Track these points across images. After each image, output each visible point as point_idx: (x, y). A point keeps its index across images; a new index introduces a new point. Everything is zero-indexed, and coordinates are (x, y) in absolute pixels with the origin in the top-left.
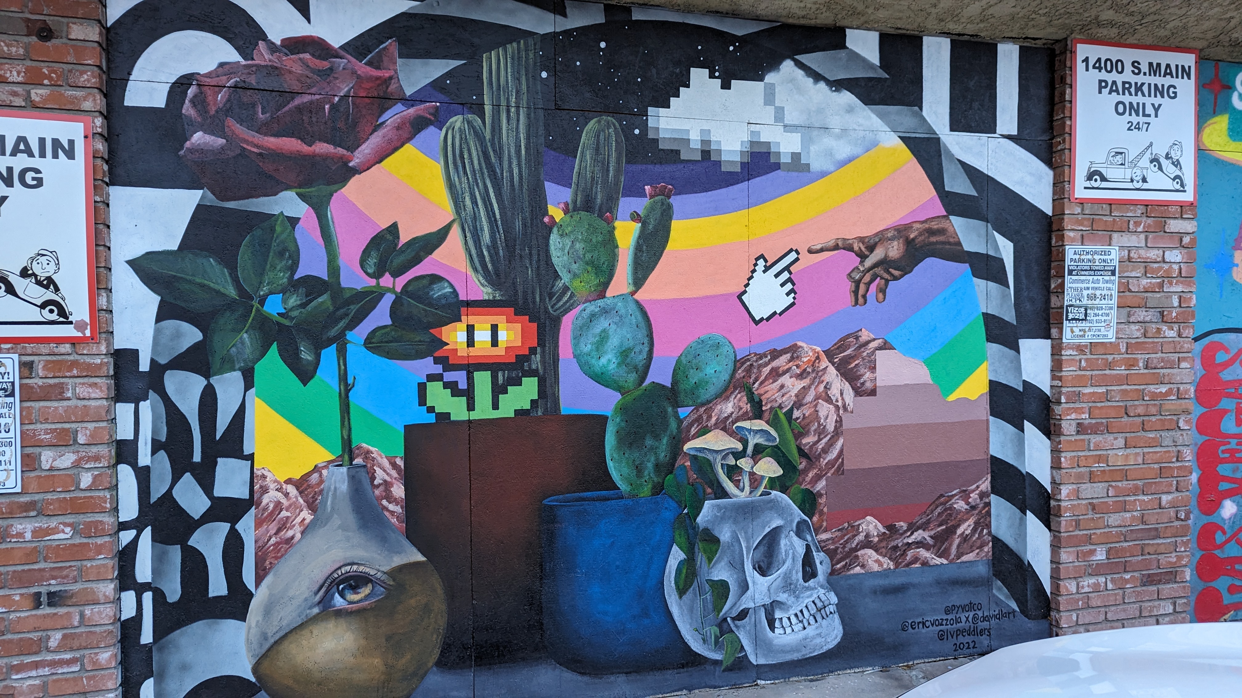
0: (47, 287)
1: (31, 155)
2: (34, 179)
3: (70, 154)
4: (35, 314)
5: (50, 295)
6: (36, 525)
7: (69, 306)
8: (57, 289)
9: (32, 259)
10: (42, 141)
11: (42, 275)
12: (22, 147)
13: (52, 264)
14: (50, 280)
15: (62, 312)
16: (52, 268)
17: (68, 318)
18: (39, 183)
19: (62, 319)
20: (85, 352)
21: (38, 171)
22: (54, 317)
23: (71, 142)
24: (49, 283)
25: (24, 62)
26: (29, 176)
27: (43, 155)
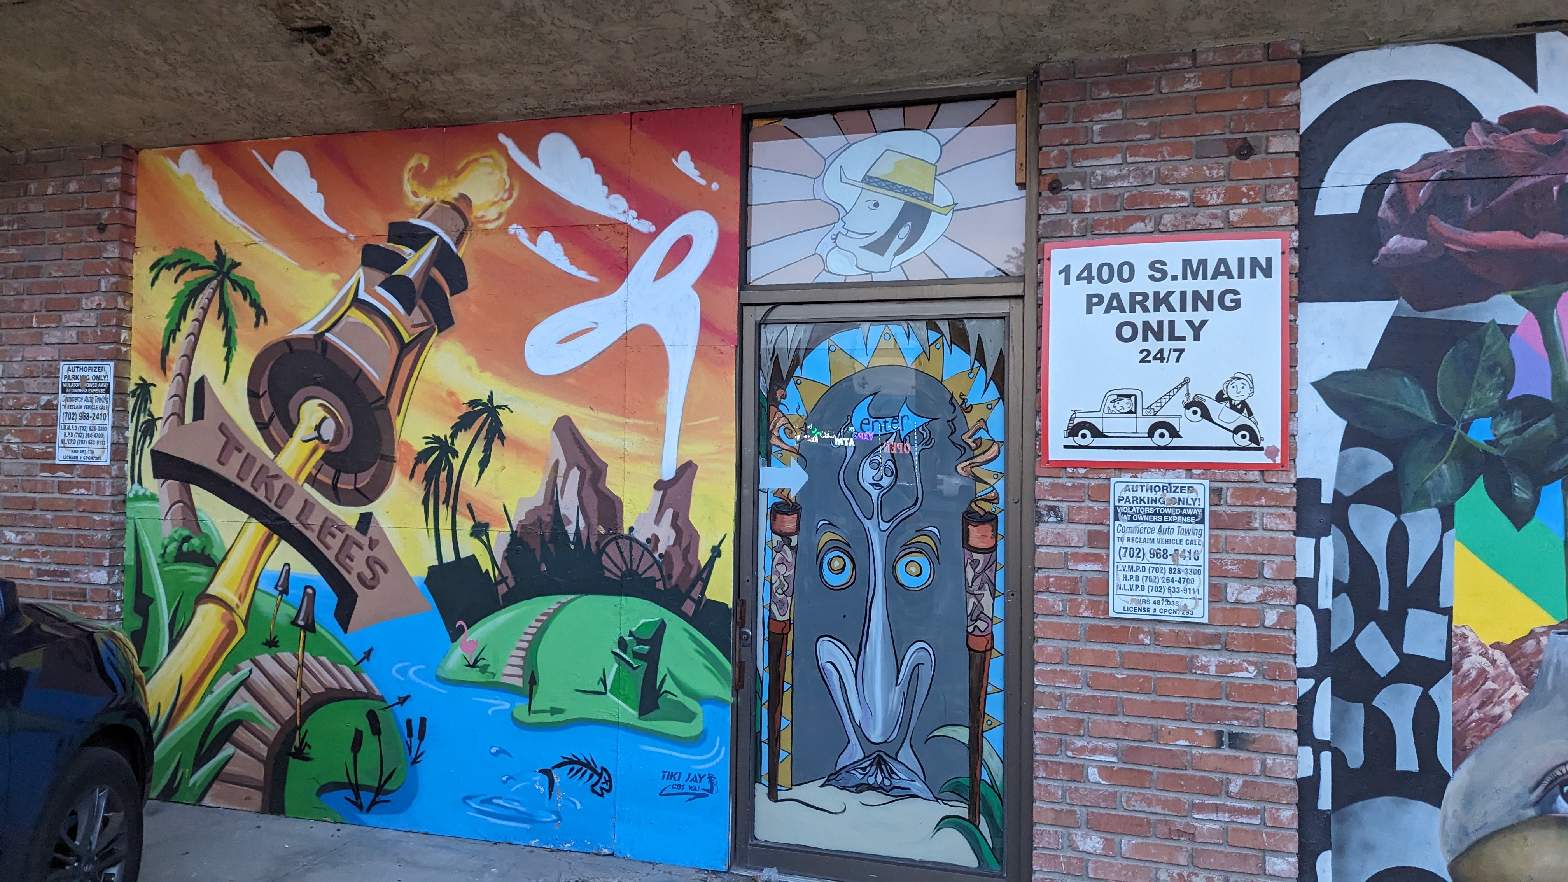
0: (1240, 412)
1: (1231, 276)
2: (1232, 301)
3: (1268, 273)
4: (1227, 439)
5: (1243, 420)
6: (1221, 659)
7: (1261, 431)
8: (1250, 414)
9: (1228, 382)
10: (1241, 261)
11: (1237, 399)
12: (1222, 269)
13: (1247, 387)
14: (1244, 403)
15: (1254, 438)
16: (1246, 391)
17: (1259, 444)
18: (1237, 304)
19: (1253, 445)
20: (1274, 480)
21: (1236, 292)
22: (1246, 442)
23: (1269, 260)
24: (1243, 407)
25: (1223, 183)
26: (1228, 297)
27: (1241, 276)
